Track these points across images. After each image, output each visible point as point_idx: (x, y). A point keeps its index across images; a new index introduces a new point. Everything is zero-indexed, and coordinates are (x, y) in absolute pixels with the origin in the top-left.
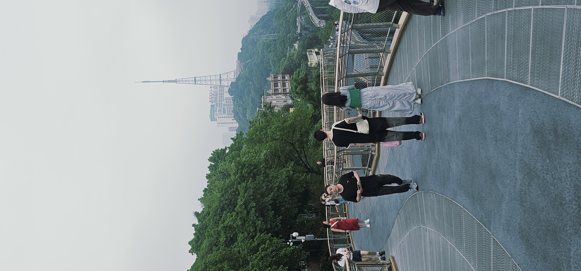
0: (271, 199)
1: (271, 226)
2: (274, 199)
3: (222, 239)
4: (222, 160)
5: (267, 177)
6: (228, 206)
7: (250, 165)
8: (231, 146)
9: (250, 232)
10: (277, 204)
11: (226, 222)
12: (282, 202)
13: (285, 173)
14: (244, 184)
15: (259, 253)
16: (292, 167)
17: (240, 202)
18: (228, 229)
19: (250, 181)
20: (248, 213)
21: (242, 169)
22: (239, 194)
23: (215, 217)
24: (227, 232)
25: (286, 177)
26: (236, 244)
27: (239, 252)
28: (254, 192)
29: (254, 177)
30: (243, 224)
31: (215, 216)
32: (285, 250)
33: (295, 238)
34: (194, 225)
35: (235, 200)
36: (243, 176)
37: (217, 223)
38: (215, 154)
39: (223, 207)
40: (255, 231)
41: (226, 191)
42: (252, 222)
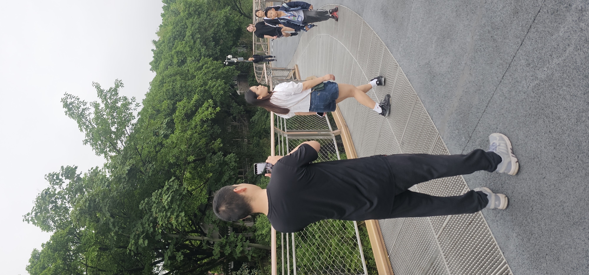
0: (212, 33)
1: (212, 53)
2: (215, 34)
3: (175, 61)
4: (173, 2)
5: (209, 15)
6: (179, 36)
7: (196, 5)
9: (196, 56)
10: (217, 37)
11: (178, 49)
12: (221, 36)
13: (223, 13)
14: (191, 20)
15: (203, 70)
16: (230, 10)
17: (188, 33)
18: (179, 53)
19: (196, 17)
20: (195, 42)
21: (189, 7)
22: (187, 27)
23: (169, 45)
24: (179, 55)
25: (224, 16)
26: (186, 65)
27: (188, 70)
28: (199, 27)
29: (199, 14)
30: (191, 51)
31: (169, 43)
32: (223, 69)
34: (153, 50)
35: (184, 31)
36: (190, 13)
37: (170, 49)
39: (175, 37)
40: (200, 56)
41: (177, 25)
42: (198, 49)
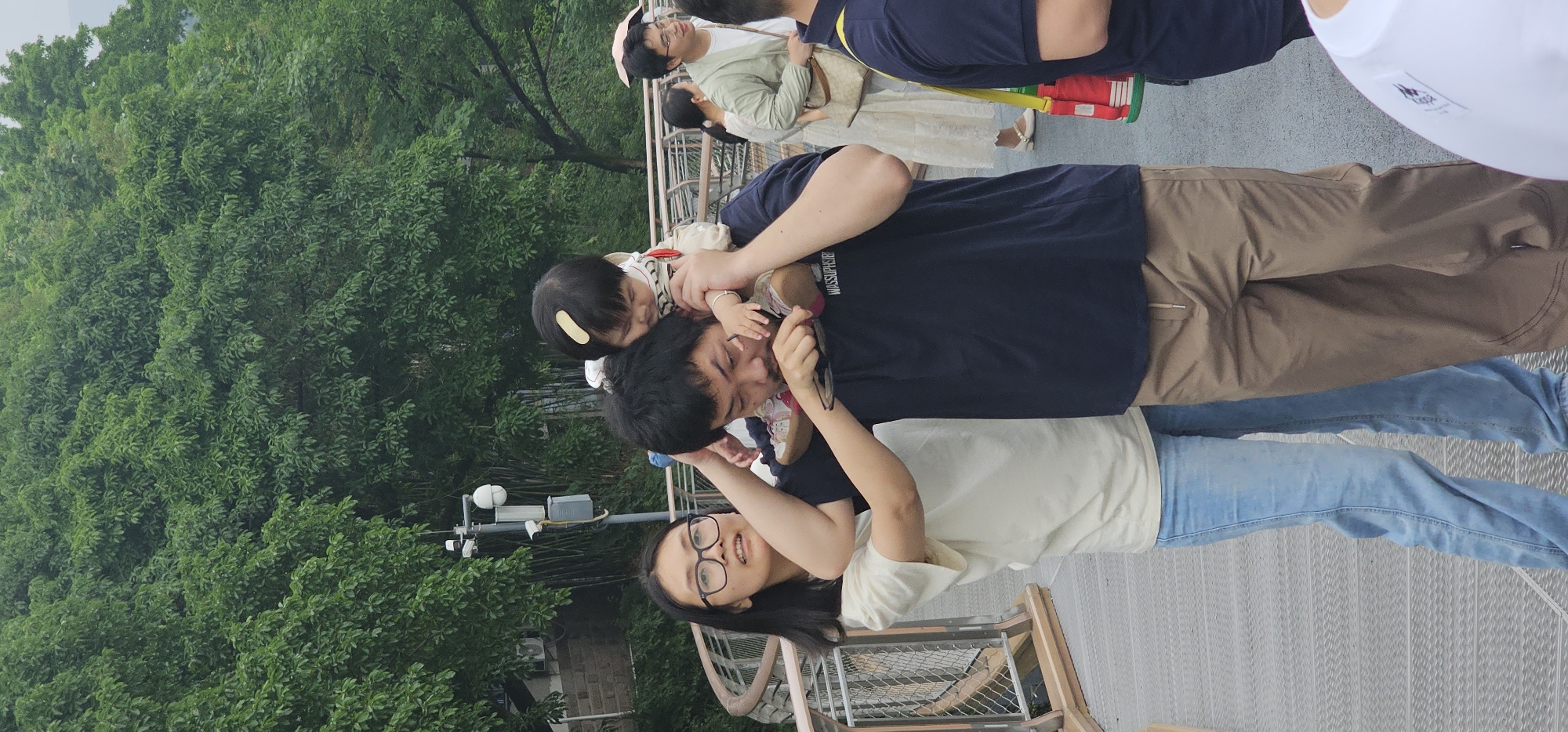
0: (348, 313)
1: (353, 454)
2: (369, 313)
3: (82, 536)
4: (63, 103)
5: (322, 186)
6: (107, 356)
7: (226, 121)
8: (113, 23)
9: (237, 491)
10: (384, 335)
11: (99, 446)
12: (415, 327)
13: (424, 161)
14: (191, 232)
15: (292, 606)
16: (468, 132)
17: (173, 332)
18: (109, 478)
19: (226, 210)
20: (223, 389)
21: (177, 145)
22: (165, 287)
23: (35, 420)
24: (110, 495)
25: (431, 185)
26: (160, 558)
27: (179, 603)
28: (251, 275)
29: (250, 188)
30: (196, 453)
31: (32, 410)
32: (436, 584)
33: (487, 515)
35: (145, 317)
36: (185, 186)
37: (45, 451)
38: (23, 67)
39: (79, 363)
40: (267, 485)
41: (92, 273)
42: (249, 440)
